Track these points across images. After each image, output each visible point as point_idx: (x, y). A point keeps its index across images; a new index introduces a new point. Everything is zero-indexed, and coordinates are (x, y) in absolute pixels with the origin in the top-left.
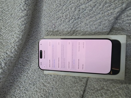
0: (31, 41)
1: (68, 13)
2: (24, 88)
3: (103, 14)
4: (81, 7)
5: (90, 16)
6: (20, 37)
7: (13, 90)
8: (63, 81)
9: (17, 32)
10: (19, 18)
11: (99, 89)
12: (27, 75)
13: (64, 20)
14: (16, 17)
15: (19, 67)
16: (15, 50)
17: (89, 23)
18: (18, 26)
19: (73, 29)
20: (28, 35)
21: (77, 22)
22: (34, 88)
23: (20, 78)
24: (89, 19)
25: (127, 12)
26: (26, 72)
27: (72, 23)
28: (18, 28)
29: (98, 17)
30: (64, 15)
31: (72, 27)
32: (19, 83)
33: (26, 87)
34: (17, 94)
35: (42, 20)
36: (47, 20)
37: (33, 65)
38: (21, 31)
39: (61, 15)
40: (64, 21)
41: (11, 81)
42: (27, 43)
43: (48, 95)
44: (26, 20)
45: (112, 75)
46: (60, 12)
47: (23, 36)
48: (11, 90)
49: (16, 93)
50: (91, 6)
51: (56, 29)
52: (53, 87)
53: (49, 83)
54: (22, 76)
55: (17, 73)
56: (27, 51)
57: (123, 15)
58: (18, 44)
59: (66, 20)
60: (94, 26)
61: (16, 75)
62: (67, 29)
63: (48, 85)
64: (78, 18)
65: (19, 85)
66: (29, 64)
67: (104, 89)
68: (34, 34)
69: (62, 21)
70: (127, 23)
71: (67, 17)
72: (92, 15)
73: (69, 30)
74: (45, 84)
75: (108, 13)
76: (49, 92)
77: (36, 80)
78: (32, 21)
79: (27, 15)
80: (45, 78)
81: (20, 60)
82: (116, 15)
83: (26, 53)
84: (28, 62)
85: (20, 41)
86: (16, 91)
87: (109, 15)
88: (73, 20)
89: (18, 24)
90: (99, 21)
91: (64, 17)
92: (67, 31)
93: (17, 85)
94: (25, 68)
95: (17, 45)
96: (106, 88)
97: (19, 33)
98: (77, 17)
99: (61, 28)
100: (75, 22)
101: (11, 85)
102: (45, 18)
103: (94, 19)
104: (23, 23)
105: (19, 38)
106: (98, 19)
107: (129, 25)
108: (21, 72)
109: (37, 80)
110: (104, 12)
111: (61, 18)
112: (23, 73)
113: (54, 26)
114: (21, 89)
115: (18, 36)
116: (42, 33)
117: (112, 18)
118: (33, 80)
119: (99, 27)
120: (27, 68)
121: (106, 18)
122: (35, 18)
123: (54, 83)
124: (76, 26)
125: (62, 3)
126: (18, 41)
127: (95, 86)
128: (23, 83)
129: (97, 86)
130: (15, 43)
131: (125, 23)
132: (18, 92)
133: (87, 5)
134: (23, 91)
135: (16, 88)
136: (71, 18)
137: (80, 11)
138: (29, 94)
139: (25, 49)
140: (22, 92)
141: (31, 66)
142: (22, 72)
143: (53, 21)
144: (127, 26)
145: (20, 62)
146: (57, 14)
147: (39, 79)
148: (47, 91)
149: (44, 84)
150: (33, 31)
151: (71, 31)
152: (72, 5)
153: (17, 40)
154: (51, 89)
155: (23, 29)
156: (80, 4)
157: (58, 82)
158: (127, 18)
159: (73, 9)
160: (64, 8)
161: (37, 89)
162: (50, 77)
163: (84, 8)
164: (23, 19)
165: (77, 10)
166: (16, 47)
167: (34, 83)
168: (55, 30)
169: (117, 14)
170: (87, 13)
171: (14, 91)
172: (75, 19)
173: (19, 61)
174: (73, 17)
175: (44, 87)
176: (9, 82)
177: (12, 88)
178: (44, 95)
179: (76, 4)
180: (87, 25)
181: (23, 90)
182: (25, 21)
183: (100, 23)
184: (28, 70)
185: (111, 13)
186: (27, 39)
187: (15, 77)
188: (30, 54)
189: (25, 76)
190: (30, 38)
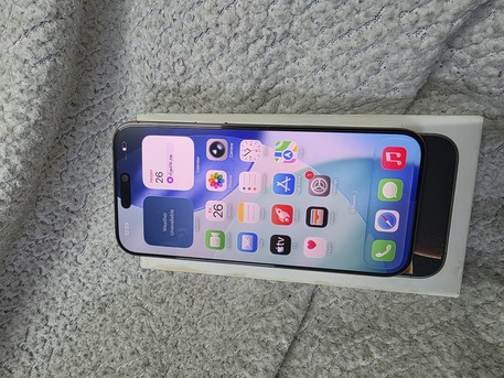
0: (84, 129)
1: (240, 12)
2: (63, 321)
3: (391, 19)
5: (335, 29)
6: (30, 115)
7: (17, 327)
8: (220, 295)
9: (15, 91)
10: (20, 31)
11: (356, 328)
12: (72, 269)
13: (223, 40)
14: (10, 26)
15: (39, 237)
16: (12, 171)
17: (332, 58)
18: (19, 64)
19: (264, 82)
20: (73, 104)
21: (281, 54)
22: (105, 319)
23: (44, 280)
24: (333, 41)
25: (498, 13)
26: (71, 259)
27: (259, 55)
28: (19, 77)
29: (369, 33)
30: (223, 19)
31: (257, 73)
32: (42, 303)
33: (72, 318)
34: (35, 344)
35: (127, 39)
36: (152, 38)
37: (95, 229)
38: (34, 87)
39: (210, 19)
40: (222, 47)
41: (9, 295)
42: (69, 138)
43: (160, 347)
44: (55, 40)
45: (411, 276)
46: (207, 5)
47: (43, 109)
48: (9, 329)
49: (29, 338)
51: (192, 83)
52: (179, 316)
53: (163, 301)
54: (53, 273)
55: (32, 262)
56: (70, 173)
57: (477, 28)
58: (23, 145)
59: (233, 42)
60: (352, 75)
61: (29, 270)
62: (238, 81)
63: (161, 309)
64: (286, 34)
65: (43, 310)
66: (82, 226)
67: (379, 329)
68: (97, 102)
69: (216, 47)
70: (490, 64)
71: (237, 30)
72: (346, 25)
73: (246, 87)
74: (147, 305)
75: (413, 17)
76: (164, 333)
77: (109, 291)
78: (85, 40)
79: (58, 16)
80: (145, 283)
81: (41, 211)
82: (448, 26)
83: (66, 179)
84: (74, 218)
85: (33, 133)
86: (32, 332)
87: (419, 25)
88: (261, 43)
89: (17, 57)
90: (372, 51)
91: (225, 29)
92: (238, 91)
93: (34, 308)
94: (64, 241)
95: (18, 152)
96: (384, 326)
97: (25, 98)
98: (279, 31)
99: (212, 77)
100: (271, 51)
101: (8, 308)
102: (144, 32)
103: (354, 44)
104: (42, 52)
105: (28, 119)
106: (370, 41)
107: (496, 72)
108: (50, 258)
109: (114, 290)
110: (398, 11)
111: (212, 34)
112: (56, 262)
113: (179, 69)
114: (49, 324)
115: (21, 110)
116: (130, 96)
117: (431, 39)
118: (98, 289)
119: (374, 78)
120: (74, 240)
121: (403, 40)
122: (100, 28)
123: (183, 299)
124: (277, 70)
126: (25, 135)
127: (343, 315)
128: (59, 299)
129: (351, 318)
130: (9, 140)
131: (481, 61)
132: (40, 334)
134: (59, 331)
135: (30, 322)
136: (252, 33)
137: (295, 5)
138: (84, 342)
139: (62, 165)
140: (57, 336)
141: (90, 233)
142: (53, 256)
143: (177, 47)
144: (492, 76)
145: (42, 218)
146: (192, 13)
147: (123, 286)
149: (142, 305)
150: (91, 88)
151: (253, 93)
153: (19, 129)
154: (171, 325)
155: (44, 78)
157: (198, 300)
158: (494, 42)
161: (116, 325)
162: (166, 278)
164: (39, 34)
166: (15, 160)
167: (103, 300)
168: (185, 87)
169: (454, 21)
170: (322, 16)
171: (22, 331)
172: (271, 41)
173: (38, 214)
174: (265, 32)
175: (144, 317)
177: (15, 321)
180: (324, 68)
181: (61, 326)
182: (50, 45)
183: (378, 59)
184: (78, 249)
185: (430, 15)
186: (68, 121)
187: (24, 280)
188: (85, 183)
189: (66, 275)
190: (82, 119)
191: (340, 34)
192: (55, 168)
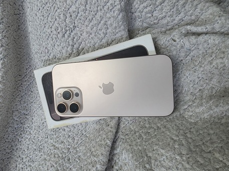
0: (25, 83)
1: (57, 25)
2: (28, 159)
3: (101, 10)
4: (71, 10)
5: (88, 20)
8: (84, 134)
12: (29, 137)
13: (55, 36)
15: (16, 126)
17: (92, 29)
19: (75, 46)
20: (19, 75)
21: (76, 34)
22: (41, 155)
23: (20, 143)
24: (89, 24)
26: (28, 133)
27: (69, 36)
29: (98, 17)
30: (53, 29)
31: (71, 44)
32: (20, 153)
33: (31, 157)
35: (31, 48)
36: (37, 44)
37: (35, 119)
39: (49, 31)
40: (56, 38)
41: (8, 151)
42: (21, 87)
43: (62, 162)
46: (47, 27)
48: (10, 165)
49: (17, 168)
50: (82, 5)
52: (69, 147)
53: (62, 142)
54: (23, 139)
55: (14, 137)
56: (23, 100)
59: (59, 35)
60: (101, 32)
61: (14, 140)
62: (66, 48)
63: (62, 146)
64: (75, 27)
65: (21, 156)
66: (30, 119)
68: (27, 73)
69: (54, 39)
70: (146, 13)
71: (58, 31)
72: (90, 17)
73: (69, 49)
74: (57, 145)
75: (107, 7)
76: (64, 156)
77: (42, 143)
78: (19, 53)
80: (55, 136)
81: (15, 116)
83: (22, 103)
84: (27, 117)
86: (18, 166)
87: (110, 8)
88: (68, 32)
90: (102, 22)
91: (54, 32)
92: (67, 52)
93: (18, 155)
94: (25, 126)
96: (147, 126)
98: (72, 27)
99: (57, 50)
100: (72, 34)
101: (8, 157)
102: (34, 43)
103: (95, 22)
106: (100, 19)
107: (151, 15)
108: (21, 134)
109: (44, 142)
110: (102, 7)
111: (51, 35)
112: (23, 135)
114: (24, 161)
117: (116, 12)
118: (38, 143)
119: (108, 31)
120: (28, 125)
121: (108, 15)
123: (70, 140)
124: (77, 40)
125: (45, 13)
127: (131, 127)
128: (26, 150)
129: (135, 127)
131: (143, 14)
133: (77, 5)
134: (27, 163)
135: (17, 161)
136: (63, 30)
137: (73, 17)
138: (35, 166)
139: (20, 98)
140: (26, 165)
141: (33, 121)
142: (22, 133)
143: (44, 44)
144: (150, 17)
146: (44, 31)
147: (46, 140)
148: (60, 155)
149: (54, 146)
150: (25, 68)
151: (73, 51)
152: (58, 11)
154: (66, 151)
156: (68, 7)
157: (76, 138)
158: (142, 5)
159: (62, 16)
160: (50, 19)
161: (45, 156)
162: (63, 132)
163: (74, 10)
165: (68, 15)
167: (41, 147)
168: (51, 57)
170: (82, 17)
171: (14, 165)
172: (71, 31)
173: (14, 117)
174: (67, 28)
175: (56, 151)
176: (5, 153)
177: (12, 162)
178: (56, 164)
179: (63, 8)
180: (91, 34)
183: (105, 24)
184: (30, 129)
185: (111, 4)
186: (19, 82)
187: (13, 144)
188: (29, 103)
189: (27, 140)
190: (24, 80)
191: (90, 21)
192: (17, 99)
